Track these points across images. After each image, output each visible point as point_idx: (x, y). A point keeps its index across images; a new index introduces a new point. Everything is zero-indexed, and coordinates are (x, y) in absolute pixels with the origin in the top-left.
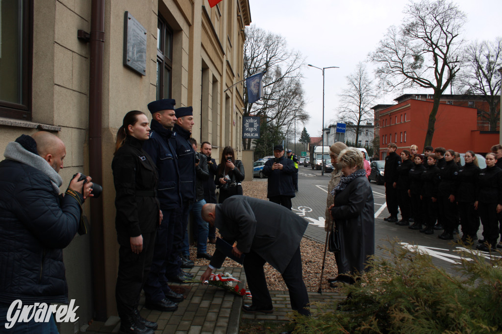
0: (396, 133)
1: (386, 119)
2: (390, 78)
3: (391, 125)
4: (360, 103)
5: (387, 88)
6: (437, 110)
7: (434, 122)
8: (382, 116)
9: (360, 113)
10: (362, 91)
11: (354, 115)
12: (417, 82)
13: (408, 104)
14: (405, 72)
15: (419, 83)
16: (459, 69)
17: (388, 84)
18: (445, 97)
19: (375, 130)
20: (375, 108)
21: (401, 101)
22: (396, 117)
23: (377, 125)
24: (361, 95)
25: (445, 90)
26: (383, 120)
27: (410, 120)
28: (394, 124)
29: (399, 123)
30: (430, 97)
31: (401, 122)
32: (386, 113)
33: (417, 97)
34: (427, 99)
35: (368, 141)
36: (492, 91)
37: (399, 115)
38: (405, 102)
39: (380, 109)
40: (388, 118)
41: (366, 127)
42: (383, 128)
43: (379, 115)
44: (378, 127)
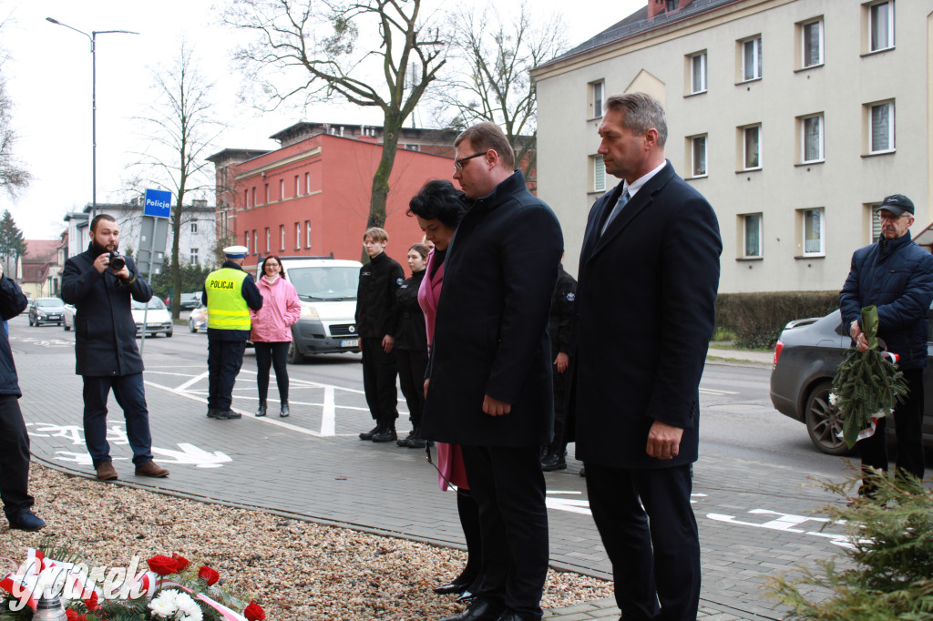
0: (281, 226)
1: (254, 188)
2: (269, 72)
3: (269, 203)
4: (184, 141)
5: (264, 100)
6: (392, 165)
7: (385, 195)
8: (246, 179)
9: (183, 169)
10: (187, 111)
11: (168, 175)
12: (340, 91)
13: (316, 148)
14: (309, 60)
15: (344, 93)
16: (444, 62)
17: (267, 91)
18: (402, 135)
19: (219, 219)
20: (218, 159)
21: (292, 142)
22: (281, 181)
23: (225, 204)
24: (187, 120)
25: (410, 114)
26: (246, 191)
27: (320, 191)
28: (277, 201)
29: (291, 198)
30: (367, 131)
31: (296, 196)
32: (255, 172)
33: (333, 130)
34: (362, 137)
35: (196, 250)
36: (510, 125)
37: (289, 176)
38: (307, 142)
39: (231, 162)
40: (259, 183)
41: (191, 209)
42: (247, 211)
43: (235, 177)
44: (226, 209)
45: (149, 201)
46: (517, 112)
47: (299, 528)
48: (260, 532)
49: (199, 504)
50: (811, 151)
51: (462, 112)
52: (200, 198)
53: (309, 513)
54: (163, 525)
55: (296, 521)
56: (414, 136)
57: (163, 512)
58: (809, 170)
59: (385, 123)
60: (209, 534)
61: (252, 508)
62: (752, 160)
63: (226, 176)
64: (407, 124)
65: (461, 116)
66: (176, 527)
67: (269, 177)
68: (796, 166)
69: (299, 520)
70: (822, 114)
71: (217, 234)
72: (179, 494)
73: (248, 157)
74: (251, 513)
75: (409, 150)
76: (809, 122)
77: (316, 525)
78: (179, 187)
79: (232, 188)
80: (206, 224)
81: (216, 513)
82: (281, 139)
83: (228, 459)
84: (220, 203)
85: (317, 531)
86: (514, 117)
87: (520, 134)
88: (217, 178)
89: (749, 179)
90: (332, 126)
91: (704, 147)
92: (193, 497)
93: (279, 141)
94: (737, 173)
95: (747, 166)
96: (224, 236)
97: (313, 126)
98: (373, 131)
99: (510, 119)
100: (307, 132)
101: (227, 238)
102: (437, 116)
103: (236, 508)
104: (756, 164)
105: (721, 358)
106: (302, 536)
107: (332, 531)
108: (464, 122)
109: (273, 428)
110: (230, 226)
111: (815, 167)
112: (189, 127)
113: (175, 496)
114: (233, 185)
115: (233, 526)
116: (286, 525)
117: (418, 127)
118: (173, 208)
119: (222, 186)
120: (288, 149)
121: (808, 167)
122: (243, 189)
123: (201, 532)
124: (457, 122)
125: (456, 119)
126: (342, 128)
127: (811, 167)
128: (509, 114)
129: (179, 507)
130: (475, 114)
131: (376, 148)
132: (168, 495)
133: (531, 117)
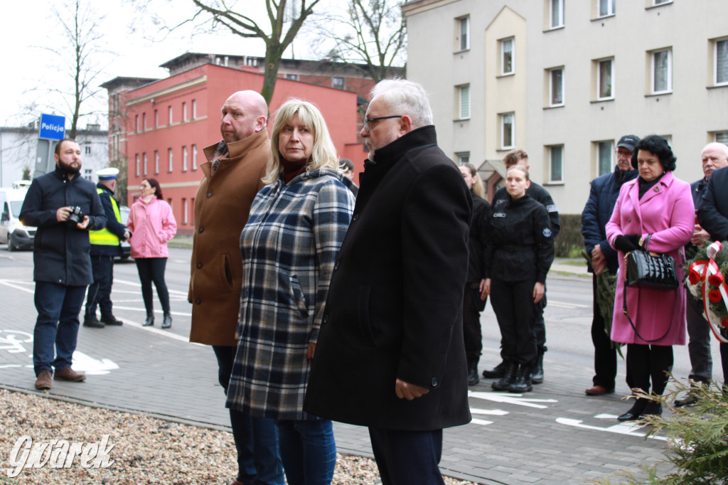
0: (169, 149)
1: (144, 114)
3: (158, 127)
4: (78, 69)
8: (136, 105)
9: (77, 95)
10: (82, 41)
11: (63, 101)
12: (224, 24)
13: (201, 77)
15: (228, 26)
17: (156, 23)
18: (281, 65)
19: (112, 143)
20: (111, 85)
21: (180, 71)
22: (170, 107)
23: (117, 128)
24: (81, 49)
25: (290, 45)
26: (137, 116)
27: (206, 117)
28: (164, 126)
29: (178, 123)
30: (250, 61)
31: (183, 121)
32: (145, 99)
33: (218, 60)
34: (245, 67)
35: (90, 171)
36: (382, 57)
37: (176, 103)
38: (194, 71)
39: (123, 89)
40: (148, 109)
41: (85, 133)
42: (137, 135)
43: (125, 103)
44: (118, 133)
45: (44, 125)
46: (389, 45)
47: (179, 431)
48: (142, 434)
49: (86, 409)
50: (660, 83)
51: (338, 44)
52: (93, 123)
53: (189, 417)
54: (52, 428)
55: (177, 424)
56: (293, 66)
57: (52, 416)
58: (658, 100)
59: (267, 54)
60: (95, 437)
61: (136, 412)
62: (605, 90)
63: (118, 102)
64: (286, 55)
65: (337, 48)
66: (63, 430)
67: (158, 103)
68: (646, 96)
69: (179, 423)
70: (670, 48)
71: (110, 156)
72: (67, 399)
73: (138, 85)
74: (134, 416)
75: (289, 79)
76: (659, 55)
77: (195, 428)
78: (74, 111)
79: (124, 114)
80: (99, 146)
81: (102, 417)
82: (170, 68)
83: (115, 366)
84: (112, 127)
85: (196, 433)
86: (386, 50)
87: (392, 65)
88: (110, 104)
89: (602, 108)
90: (217, 56)
91: (560, 78)
92: (81, 402)
93: (168, 70)
94: (592, 103)
95: (601, 96)
96: (116, 158)
97: (199, 57)
98: (255, 63)
99: (383, 52)
100: (194, 62)
101: (119, 160)
102: (315, 47)
103: (121, 412)
104: (609, 94)
105: (574, 274)
106: (181, 439)
107: (210, 434)
108: (340, 54)
109: (158, 337)
110: (122, 149)
111: (663, 98)
112: (82, 55)
113: (64, 401)
114: (124, 110)
115: (118, 429)
116: (166, 428)
117: (297, 58)
118: (67, 132)
119: (114, 112)
120: (177, 78)
121: (658, 98)
122: (134, 114)
123: (87, 435)
124: (333, 54)
125: (332, 51)
126: (227, 59)
127: (660, 98)
128: (381, 46)
129: (67, 411)
130: (350, 46)
131: (257, 77)
132: (57, 400)
133: (402, 49)
